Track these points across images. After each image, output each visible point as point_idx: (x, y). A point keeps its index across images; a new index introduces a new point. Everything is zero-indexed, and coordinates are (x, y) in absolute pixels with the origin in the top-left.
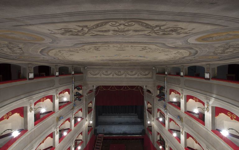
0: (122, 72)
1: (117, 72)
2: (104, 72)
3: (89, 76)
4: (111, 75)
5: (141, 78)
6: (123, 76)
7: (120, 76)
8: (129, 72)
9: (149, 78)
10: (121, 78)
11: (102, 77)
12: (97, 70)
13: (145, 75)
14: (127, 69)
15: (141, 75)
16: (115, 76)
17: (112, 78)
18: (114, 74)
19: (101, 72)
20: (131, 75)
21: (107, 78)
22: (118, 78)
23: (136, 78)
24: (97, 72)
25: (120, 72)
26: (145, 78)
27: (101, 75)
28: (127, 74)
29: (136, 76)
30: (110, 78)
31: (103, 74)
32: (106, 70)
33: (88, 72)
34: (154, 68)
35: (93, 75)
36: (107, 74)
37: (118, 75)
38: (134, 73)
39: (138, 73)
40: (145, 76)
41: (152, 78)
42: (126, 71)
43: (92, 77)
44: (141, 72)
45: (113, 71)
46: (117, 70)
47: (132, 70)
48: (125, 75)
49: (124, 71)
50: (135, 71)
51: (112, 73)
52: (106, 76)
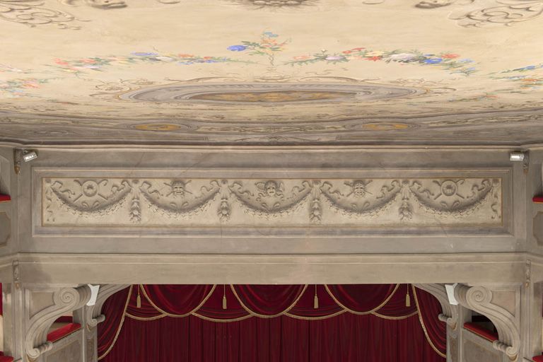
0: (290, 186)
1: (251, 186)
2: (157, 184)
3: (55, 214)
4: (211, 209)
5: (422, 230)
6: (299, 215)
7: (272, 219)
8: (345, 192)
9: (486, 229)
10: (279, 230)
11: (145, 219)
12: (107, 171)
13: (457, 208)
14: (324, 166)
15: (429, 205)
16: (241, 216)
17: (220, 230)
18: (232, 199)
19: (136, 188)
20: (350, 209)
21: (181, 230)
22: (259, 229)
23: (390, 231)
24: (105, 190)
25: (274, 183)
26: (455, 229)
27: (135, 210)
28: (325, 203)
29: (390, 215)
30: (203, 230)
31: (153, 202)
32: (177, 172)
33: (47, 186)
34: (515, 157)
35: (82, 209)
36: (178, 199)
37: (263, 209)
38: (374, 190)
39: (406, 188)
40: (450, 218)
41: (503, 229)
42: (316, 181)
43: (72, 221)
44: (425, 183)
45: (224, 181)
46: (251, 171)
47: (360, 172)
48: (312, 210)
49: (305, 179)
50: (382, 182)
51: (218, 197)
52: (173, 215)
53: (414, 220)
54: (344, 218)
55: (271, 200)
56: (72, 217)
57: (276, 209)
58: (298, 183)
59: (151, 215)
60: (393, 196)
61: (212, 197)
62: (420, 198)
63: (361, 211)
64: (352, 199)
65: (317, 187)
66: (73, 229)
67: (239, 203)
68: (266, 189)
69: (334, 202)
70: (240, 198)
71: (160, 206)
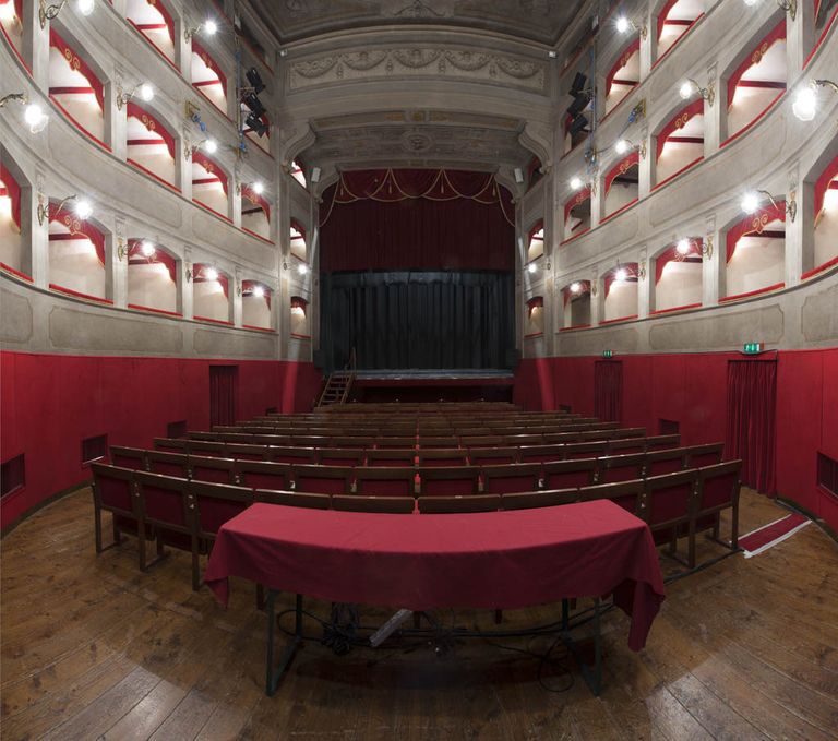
0: (427, 53)
1: (405, 52)
2: (352, 56)
3: (298, 82)
4: (382, 67)
5: (502, 85)
6: (432, 70)
7: (417, 72)
8: (459, 59)
9: (535, 92)
10: (422, 77)
11: (345, 77)
12: (325, 54)
13: (520, 77)
14: (446, 42)
15: (505, 72)
16: (399, 70)
17: (388, 78)
18: (394, 61)
19: (340, 61)
20: (462, 68)
21: (365, 80)
22: (410, 77)
23: (484, 82)
24: (323, 64)
25: (418, 51)
26: (520, 89)
28: (448, 63)
29: (484, 74)
30: (378, 79)
31: (350, 66)
32: (363, 48)
33: (292, 69)
34: (552, 54)
35: (311, 77)
36: (364, 63)
37: (411, 66)
38: (475, 59)
39: (493, 61)
40: (516, 81)
41: (545, 94)
42: (442, 51)
43: (305, 85)
44: (504, 60)
45: (390, 50)
46: (404, 45)
47: (467, 48)
48: (440, 68)
49: (436, 49)
50: (479, 55)
51: (386, 60)
52: (361, 73)
53: (497, 79)
54: (458, 73)
55: (416, 61)
56: (306, 82)
57: (418, 66)
58: (432, 51)
59: (348, 74)
60: (486, 64)
61: (383, 60)
62: (501, 68)
63: (468, 70)
64: (463, 63)
65: (443, 54)
66: (307, 89)
67: (398, 63)
68: (413, 54)
69: (452, 63)
70: (398, 60)
71: (353, 68)
